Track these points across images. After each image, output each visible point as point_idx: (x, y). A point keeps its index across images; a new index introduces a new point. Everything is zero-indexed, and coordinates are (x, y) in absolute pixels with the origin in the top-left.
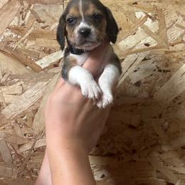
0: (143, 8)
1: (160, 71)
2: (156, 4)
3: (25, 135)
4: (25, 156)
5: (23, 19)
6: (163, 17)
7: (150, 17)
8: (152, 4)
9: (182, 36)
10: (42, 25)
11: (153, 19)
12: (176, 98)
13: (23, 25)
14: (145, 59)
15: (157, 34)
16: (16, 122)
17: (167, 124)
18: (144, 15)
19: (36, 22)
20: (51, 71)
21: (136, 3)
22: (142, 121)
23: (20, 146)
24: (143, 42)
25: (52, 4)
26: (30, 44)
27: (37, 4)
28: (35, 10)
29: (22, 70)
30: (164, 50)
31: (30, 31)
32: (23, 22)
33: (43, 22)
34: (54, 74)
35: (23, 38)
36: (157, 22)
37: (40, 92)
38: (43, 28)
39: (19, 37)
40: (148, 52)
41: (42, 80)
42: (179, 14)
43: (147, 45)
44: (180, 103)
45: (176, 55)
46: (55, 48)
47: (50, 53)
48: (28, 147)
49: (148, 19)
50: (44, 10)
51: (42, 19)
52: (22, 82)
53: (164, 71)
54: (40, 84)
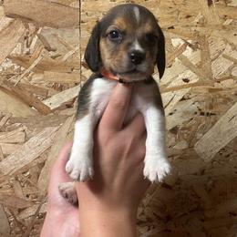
0: (181, 34)
1: (202, 114)
2: (198, 29)
3: (28, 196)
4: (27, 224)
5: (28, 46)
6: (206, 45)
7: (190, 46)
8: (193, 29)
9: (230, 69)
10: (52, 53)
11: (194, 48)
12: (223, 149)
13: (28, 53)
14: (183, 99)
15: (199, 66)
16: (17, 179)
17: (211, 182)
18: (182, 43)
19: (44, 50)
20: (63, 113)
21: (172, 28)
22: (179, 179)
23: (20, 211)
24: (181, 77)
25: (66, 27)
26: (36, 78)
27: (46, 28)
28: (44, 35)
29: (26, 112)
30: (208, 87)
31: (36, 62)
32: (28, 50)
33: (54, 51)
34: (67, 117)
35: (28, 71)
36: (198, 51)
37: (48, 141)
38: (54, 58)
39: (22, 69)
40: (188, 90)
41: (51, 125)
42: (226, 41)
43: (186, 80)
44: (228, 156)
45: (222, 93)
46: (68, 84)
47: (62, 90)
48: (31, 212)
49: (188, 47)
50: (55, 35)
51: (52, 47)
52: (25, 127)
53: (208, 114)
54: (48, 129)
